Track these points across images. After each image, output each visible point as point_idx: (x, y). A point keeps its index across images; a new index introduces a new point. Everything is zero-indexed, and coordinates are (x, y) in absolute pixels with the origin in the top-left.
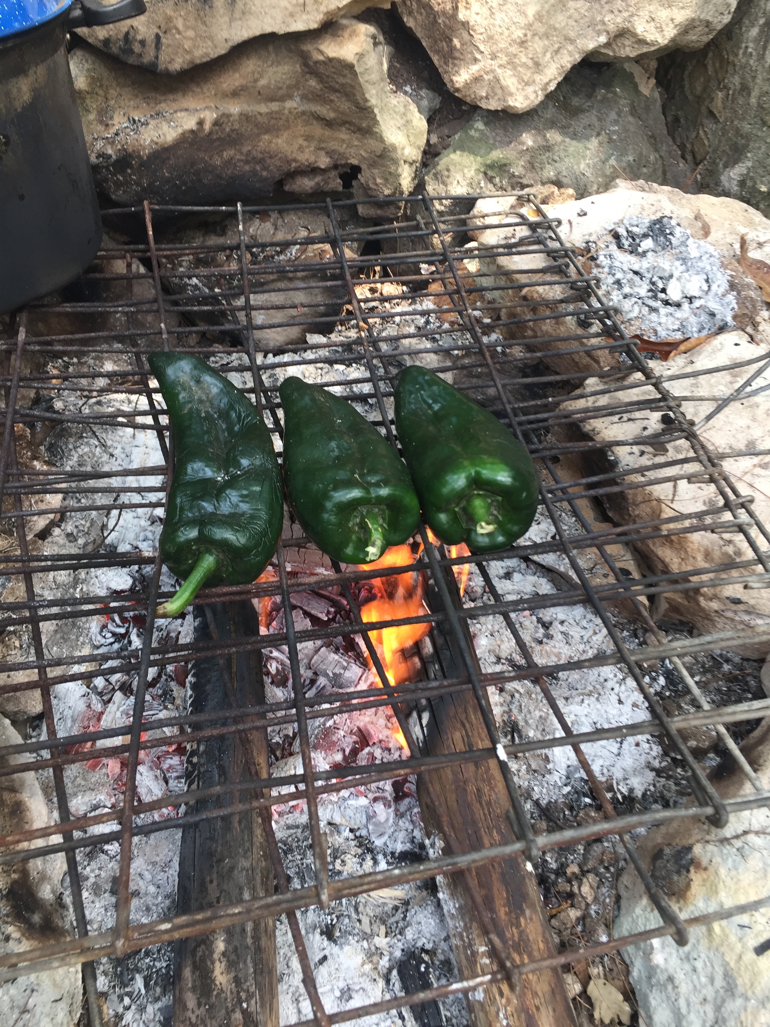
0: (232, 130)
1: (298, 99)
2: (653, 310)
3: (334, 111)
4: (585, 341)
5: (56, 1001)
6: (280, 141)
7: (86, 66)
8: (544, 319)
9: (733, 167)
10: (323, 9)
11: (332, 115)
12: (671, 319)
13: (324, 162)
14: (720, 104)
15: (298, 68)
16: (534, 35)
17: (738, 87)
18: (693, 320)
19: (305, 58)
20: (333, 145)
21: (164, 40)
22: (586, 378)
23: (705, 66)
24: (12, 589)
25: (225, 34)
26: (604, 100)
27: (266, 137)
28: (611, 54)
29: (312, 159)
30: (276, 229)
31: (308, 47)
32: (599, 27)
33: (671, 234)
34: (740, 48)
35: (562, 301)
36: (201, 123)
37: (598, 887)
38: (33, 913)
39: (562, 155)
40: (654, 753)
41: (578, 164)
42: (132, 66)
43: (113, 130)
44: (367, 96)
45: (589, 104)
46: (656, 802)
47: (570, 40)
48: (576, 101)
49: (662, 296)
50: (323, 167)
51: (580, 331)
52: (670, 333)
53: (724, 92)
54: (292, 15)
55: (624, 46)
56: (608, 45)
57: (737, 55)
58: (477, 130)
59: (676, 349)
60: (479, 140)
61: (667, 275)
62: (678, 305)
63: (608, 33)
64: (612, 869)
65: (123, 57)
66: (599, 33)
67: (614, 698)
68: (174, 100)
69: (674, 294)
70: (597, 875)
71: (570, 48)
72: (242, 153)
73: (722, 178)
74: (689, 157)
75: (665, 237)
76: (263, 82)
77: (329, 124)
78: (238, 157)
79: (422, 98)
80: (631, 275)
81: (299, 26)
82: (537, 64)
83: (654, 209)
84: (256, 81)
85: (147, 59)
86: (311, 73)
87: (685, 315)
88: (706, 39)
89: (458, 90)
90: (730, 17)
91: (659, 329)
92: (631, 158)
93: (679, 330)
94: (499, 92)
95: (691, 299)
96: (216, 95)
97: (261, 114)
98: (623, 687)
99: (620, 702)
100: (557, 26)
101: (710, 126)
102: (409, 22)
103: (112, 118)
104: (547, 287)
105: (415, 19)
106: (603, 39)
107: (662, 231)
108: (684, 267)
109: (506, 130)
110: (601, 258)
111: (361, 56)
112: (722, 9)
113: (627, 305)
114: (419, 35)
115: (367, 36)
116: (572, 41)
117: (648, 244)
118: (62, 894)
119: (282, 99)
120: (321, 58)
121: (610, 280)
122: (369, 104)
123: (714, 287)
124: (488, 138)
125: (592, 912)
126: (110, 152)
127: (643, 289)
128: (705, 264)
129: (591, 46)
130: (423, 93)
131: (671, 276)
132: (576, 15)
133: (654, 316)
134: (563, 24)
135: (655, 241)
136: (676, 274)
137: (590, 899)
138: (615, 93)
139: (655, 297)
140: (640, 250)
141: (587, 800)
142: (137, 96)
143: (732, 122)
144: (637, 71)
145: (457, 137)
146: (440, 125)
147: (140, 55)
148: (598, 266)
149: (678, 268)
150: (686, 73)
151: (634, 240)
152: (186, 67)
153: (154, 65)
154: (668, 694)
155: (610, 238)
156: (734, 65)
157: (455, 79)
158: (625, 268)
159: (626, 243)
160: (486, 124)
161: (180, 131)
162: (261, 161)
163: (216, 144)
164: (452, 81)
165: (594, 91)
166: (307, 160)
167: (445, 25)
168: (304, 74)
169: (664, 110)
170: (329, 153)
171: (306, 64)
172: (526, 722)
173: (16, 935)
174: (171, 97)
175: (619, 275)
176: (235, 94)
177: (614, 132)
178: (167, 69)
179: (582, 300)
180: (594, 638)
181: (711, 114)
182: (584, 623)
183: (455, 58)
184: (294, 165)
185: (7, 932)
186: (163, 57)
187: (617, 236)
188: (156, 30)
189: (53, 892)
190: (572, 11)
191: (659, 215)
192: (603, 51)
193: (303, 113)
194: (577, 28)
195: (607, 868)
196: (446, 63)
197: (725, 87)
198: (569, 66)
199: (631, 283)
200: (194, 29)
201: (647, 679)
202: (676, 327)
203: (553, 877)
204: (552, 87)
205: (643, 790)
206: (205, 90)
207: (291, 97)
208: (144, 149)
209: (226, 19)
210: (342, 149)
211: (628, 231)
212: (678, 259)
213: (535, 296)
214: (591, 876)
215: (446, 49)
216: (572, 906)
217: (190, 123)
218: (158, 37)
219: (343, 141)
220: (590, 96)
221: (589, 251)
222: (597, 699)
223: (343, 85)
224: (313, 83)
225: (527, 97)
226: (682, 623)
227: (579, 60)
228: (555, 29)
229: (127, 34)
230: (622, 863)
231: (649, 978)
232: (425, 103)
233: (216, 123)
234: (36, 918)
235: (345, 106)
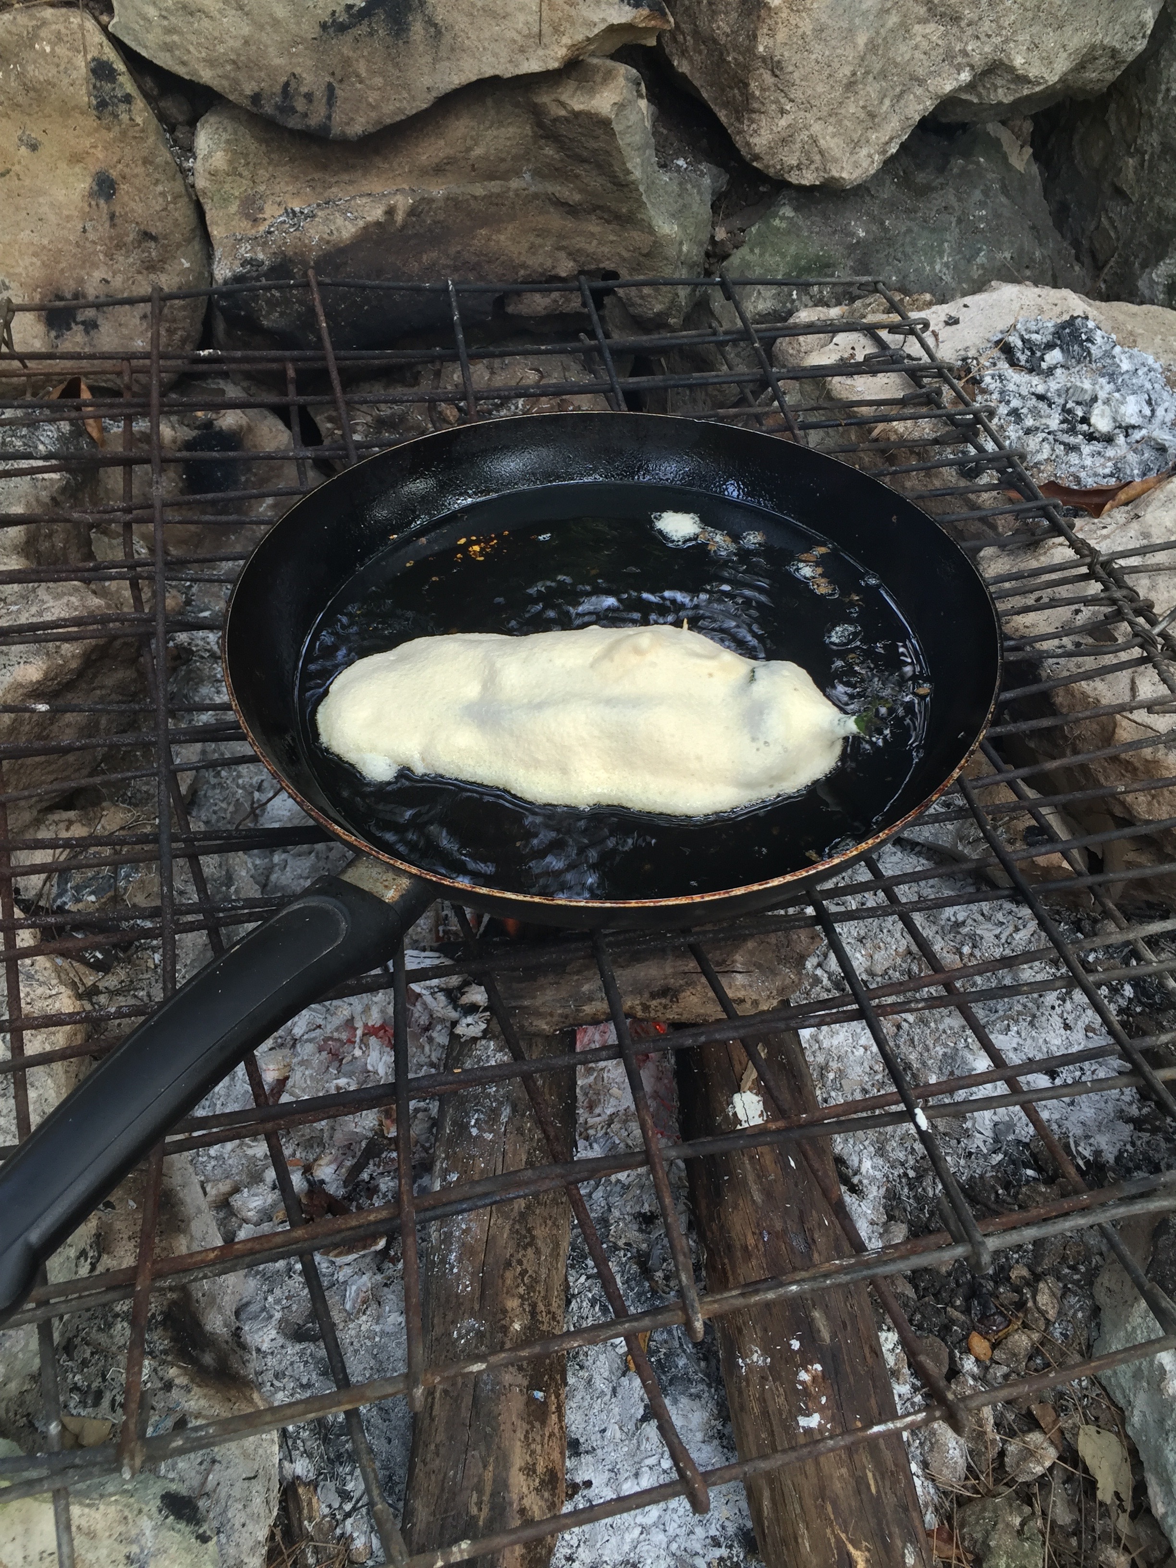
0: (435, 222)
1: (527, 176)
2: (1071, 448)
3: (581, 191)
4: (972, 496)
5: (249, 1479)
6: (502, 238)
7: (225, 136)
8: (908, 471)
9: (1156, 265)
10: (566, 40)
11: (577, 197)
12: (1099, 461)
13: (565, 267)
14: (1131, 175)
15: (528, 130)
16: (867, 73)
17: (1158, 149)
18: (1133, 458)
19: (537, 113)
20: (579, 242)
21: (339, 92)
22: (980, 550)
23: (1106, 124)
24: (142, 881)
25: (427, 81)
26: (964, 173)
27: (483, 232)
28: (976, 101)
29: (549, 263)
30: (493, 373)
31: (544, 98)
32: (960, 59)
33: (1088, 340)
34: (1157, 91)
35: (936, 441)
36: (390, 212)
37: (1063, 1296)
38: (204, 1351)
39: (909, 250)
40: (1127, 1098)
41: (932, 263)
42: (292, 132)
43: (263, 228)
44: (629, 165)
45: (941, 180)
46: (1138, 1168)
47: (917, 79)
48: (921, 178)
49: (1085, 427)
50: (563, 275)
51: (963, 483)
52: (1099, 480)
53: (1137, 158)
54: (522, 50)
55: (996, 88)
56: (971, 87)
57: (1153, 102)
58: (783, 218)
59: (1113, 498)
60: (788, 232)
61: (1087, 397)
62: (1109, 439)
63: (972, 67)
64: (1082, 1269)
65: (280, 119)
66: (959, 69)
67: (1057, 1021)
68: (351, 182)
69: (1101, 422)
70: (1059, 1279)
71: (919, 91)
72: (448, 256)
73: (1140, 283)
74: (1087, 260)
75: (1081, 345)
76: (478, 151)
77: (571, 210)
78: (443, 261)
79: (702, 175)
80: (1034, 401)
81: (532, 65)
82: (872, 115)
83: (1057, 310)
84: (469, 149)
85: (314, 121)
86: (547, 137)
87: (1120, 453)
88: (1110, 77)
89: (757, 158)
90: (1145, 42)
91: (1083, 475)
92: (1008, 255)
93: (1112, 475)
94: (817, 158)
95: (1127, 430)
96: (410, 172)
97: (475, 198)
98: (1068, 1005)
99: (1067, 1027)
100: (899, 60)
101: (1117, 209)
102: (682, 66)
103: (261, 210)
104: (909, 423)
105: (691, 61)
106: (965, 76)
107: (1075, 336)
108: (1112, 385)
109: (825, 217)
110: (988, 379)
111: (620, 107)
112: (1135, 32)
113: (1032, 443)
114: (697, 83)
115: (627, 79)
116: (921, 82)
117: (1054, 356)
118: (238, 1328)
119: (505, 176)
120: (563, 113)
121: (1003, 410)
122: (632, 178)
123: (1160, 412)
124: (800, 229)
125: (1057, 1334)
126: (261, 256)
127: (1054, 421)
128: (1141, 379)
129: (948, 87)
130: (703, 167)
131: (1095, 399)
132: (925, 45)
133: (1073, 458)
134: (907, 57)
135: (1064, 351)
136: (1102, 395)
137: (1052, 1314)
138: (978, 163)
139: (1072, 431)
140: (1044, 365)
141: (1030, 1172)
142: (297, 178)
143: (1151, 200)
144: (1005, 136)
145: (754, 230)
146: (727, 216)
147: (306, 115)
148: (984, 391)
149: (1104, 388)
150: (1076, 138)
151: (1033, 353)
152: (371, 129)
153: (325, 128)
154: (1138, 1010)
155: (996, 353)
156: (1151, 118)
157: (754, 140)
158: (1024, 392)
159: (1023, 358)
160: (796, 209)
161: (361, 223)
162: (475, 267)
163: (412, 242)
164: (748, 144)
165: (948, 162)
166: (541, 265)
167: (738, 64)
168: (536, 137)
169: (1047, 193)
170: (572, 255)
171: (540, 124)
172: (924, 1064)
173: (181, 1381)
174: (346, 177)
175: (1015, 403)
176: (438, 170)
177: (981, 218)
178: (343, 132)
179: (966, 440)
180: (1017, 936)
181: (1119, 192)
182: (1000, 916)
183: (753, 111)
184: (522, 272)
185: (166, 1378)
186: (338, 117)
187: (1007, 350)
188: (328, 79)
189: (226, 1325)
190: (919, 39)
191: (1066, 317)
192: (964, 96)
193: (536, 196)
194: (926, 63)
195: (1074, 1268)
196: (739, 120)
197: (1137, 150)
198: (918, 118)
199: (1035, 413)
200: (382, 73)
201: (1104, 991)
202: (1107, 471)
203: (990, 1285)
204: (893, 149)
205: (1116, 1152)
206: (395, 164)
207: (518, 174)
208: (310, 250)
209: (428, 59)
210: (592, 247)
211: (1023, 340)
212: (1103, 376)
213: (893, 437)
214: (1050, 1280)
215: (739, 98)
216: (1025, 1326)
217: (376, 213)
218: (330, 88)
219: (593, 234)
220: (942, 170)
221: (969, 371)
222: (1032, 1024)
223: (595, 151)
224: (549, 151)
225: (856, 165)
226: (1150, 905)
227: (931, 109)
228: (896, 65)
229: (287, 85)
230: (1096, 1260)
231: (1161, 1422)
232: (707, 181)
233: (412, 212)
234: (208, 1359)
235: (596, 182)
